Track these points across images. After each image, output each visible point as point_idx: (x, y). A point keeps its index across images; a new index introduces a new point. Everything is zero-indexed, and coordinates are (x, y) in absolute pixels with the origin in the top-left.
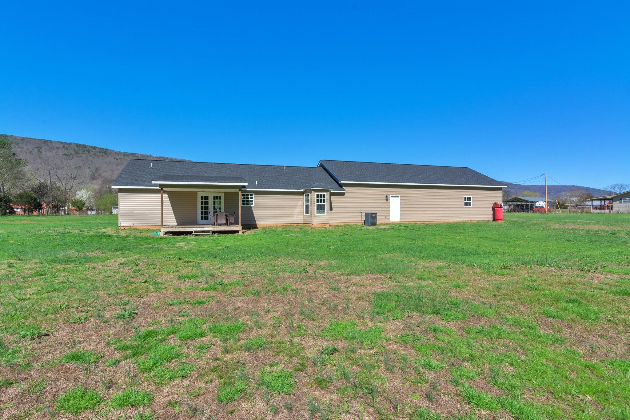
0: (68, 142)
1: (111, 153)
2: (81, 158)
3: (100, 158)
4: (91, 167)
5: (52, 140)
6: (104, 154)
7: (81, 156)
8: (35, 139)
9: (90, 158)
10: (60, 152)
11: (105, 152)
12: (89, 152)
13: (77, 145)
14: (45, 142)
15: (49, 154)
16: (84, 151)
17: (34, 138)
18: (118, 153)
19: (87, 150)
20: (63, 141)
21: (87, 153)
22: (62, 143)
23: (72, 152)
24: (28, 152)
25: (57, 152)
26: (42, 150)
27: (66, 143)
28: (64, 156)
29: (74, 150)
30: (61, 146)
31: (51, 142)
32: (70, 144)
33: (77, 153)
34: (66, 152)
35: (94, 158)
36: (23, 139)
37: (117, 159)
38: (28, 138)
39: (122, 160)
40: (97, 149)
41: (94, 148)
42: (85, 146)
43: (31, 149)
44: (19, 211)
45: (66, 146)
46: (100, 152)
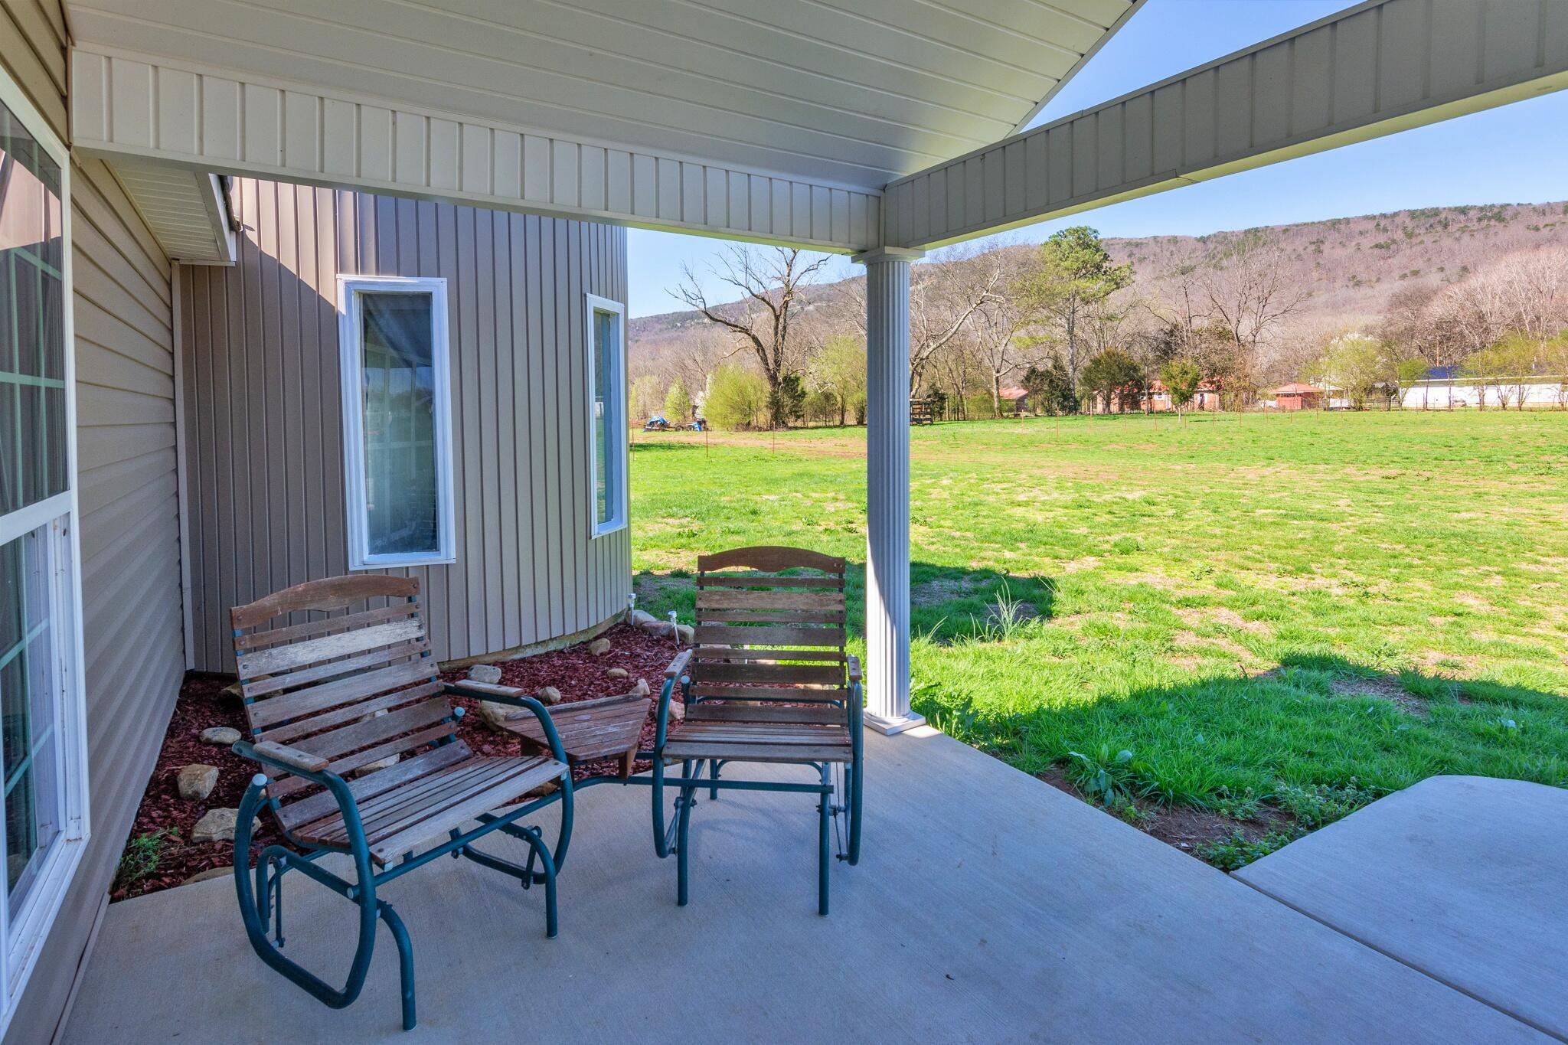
0: (1389, 210)
1: (1516, 215)
2: (1419, 248)
3: (1479, 236)
4: (1447, 267)
5: (1351, 215)
6: (1493, 222)
7: (1422, 242)
8: (1313, 223)
9: (1447, 242)
10: (1367, 243)
11: (1497, 215)
12: (1446, 226)
13: (1413, 214)
14: (1334, 224)
15: (1340, 253)
16: (1431, 226)
17: (1309, 220)
18: (1542, 211)
19: (1440, 222)
20: (1377, 213)
21: (1440, 229)
22: (1374, 218)
23: (1399, 235)
24: (1293, 257)
25: (1358, 244)
26: (1326, 248)
27: (1384, 216)
28: (1377, 251)
29: (1405, 228)
30: (1371, 225)
31: (1347, 221)
32: (1395, 214)
33: (1410, 236)
34: (1382, 239)
35: (1458, 240)
36: (1286, 230)
37: (1537, 229)
38: (1297, 226)
39: (1558, 227)
40: (1472, 213)
41: (1463, 211)
42: (1436, 212)
43: (1300, 250)
45: (1381, 222)
46: (1480, 220)
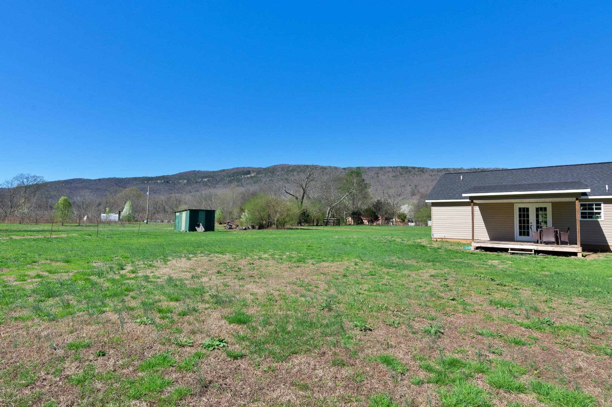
0: (396, 166)
1: (426, 171)
2: (404, 178)
3: (418, 176)
4: (411, 184)
5: (385, 166)
6: (421, 173)
7: (405, 177)
8: (375, 167)
9: (411, 177)
10: (391, 175)
11: (422, 170)
12: (410, 172)
13: (402, 168)
14: (381, 168)
15: (383, 177)
16: (406, 172)
17: (375, 166)
18: (433, 170)
19: (408, 171)
20: (392, 166)
21: (408, 173)
22: (391, 167)
23: (398, 174)
24: (371, 177)
25: (388, 175)
26: (380, 175)
27: (394, 167)
28: (393, 178)
29: (400, 172)
30: (391, 170)
31: (385, 167)
32: (397, 167)
33: (401, 174)
34: (394, 174)
35: (413, 177)
36: (368, 168)
37: (432, 176)
38: (371, 167)
39: (436, 176)
40: (416, 169)
41: (414, 168)
42: (407, 168)
43: (373, 175)
44: (365, 222)
45: (394, 169)
46: (418, 171)
